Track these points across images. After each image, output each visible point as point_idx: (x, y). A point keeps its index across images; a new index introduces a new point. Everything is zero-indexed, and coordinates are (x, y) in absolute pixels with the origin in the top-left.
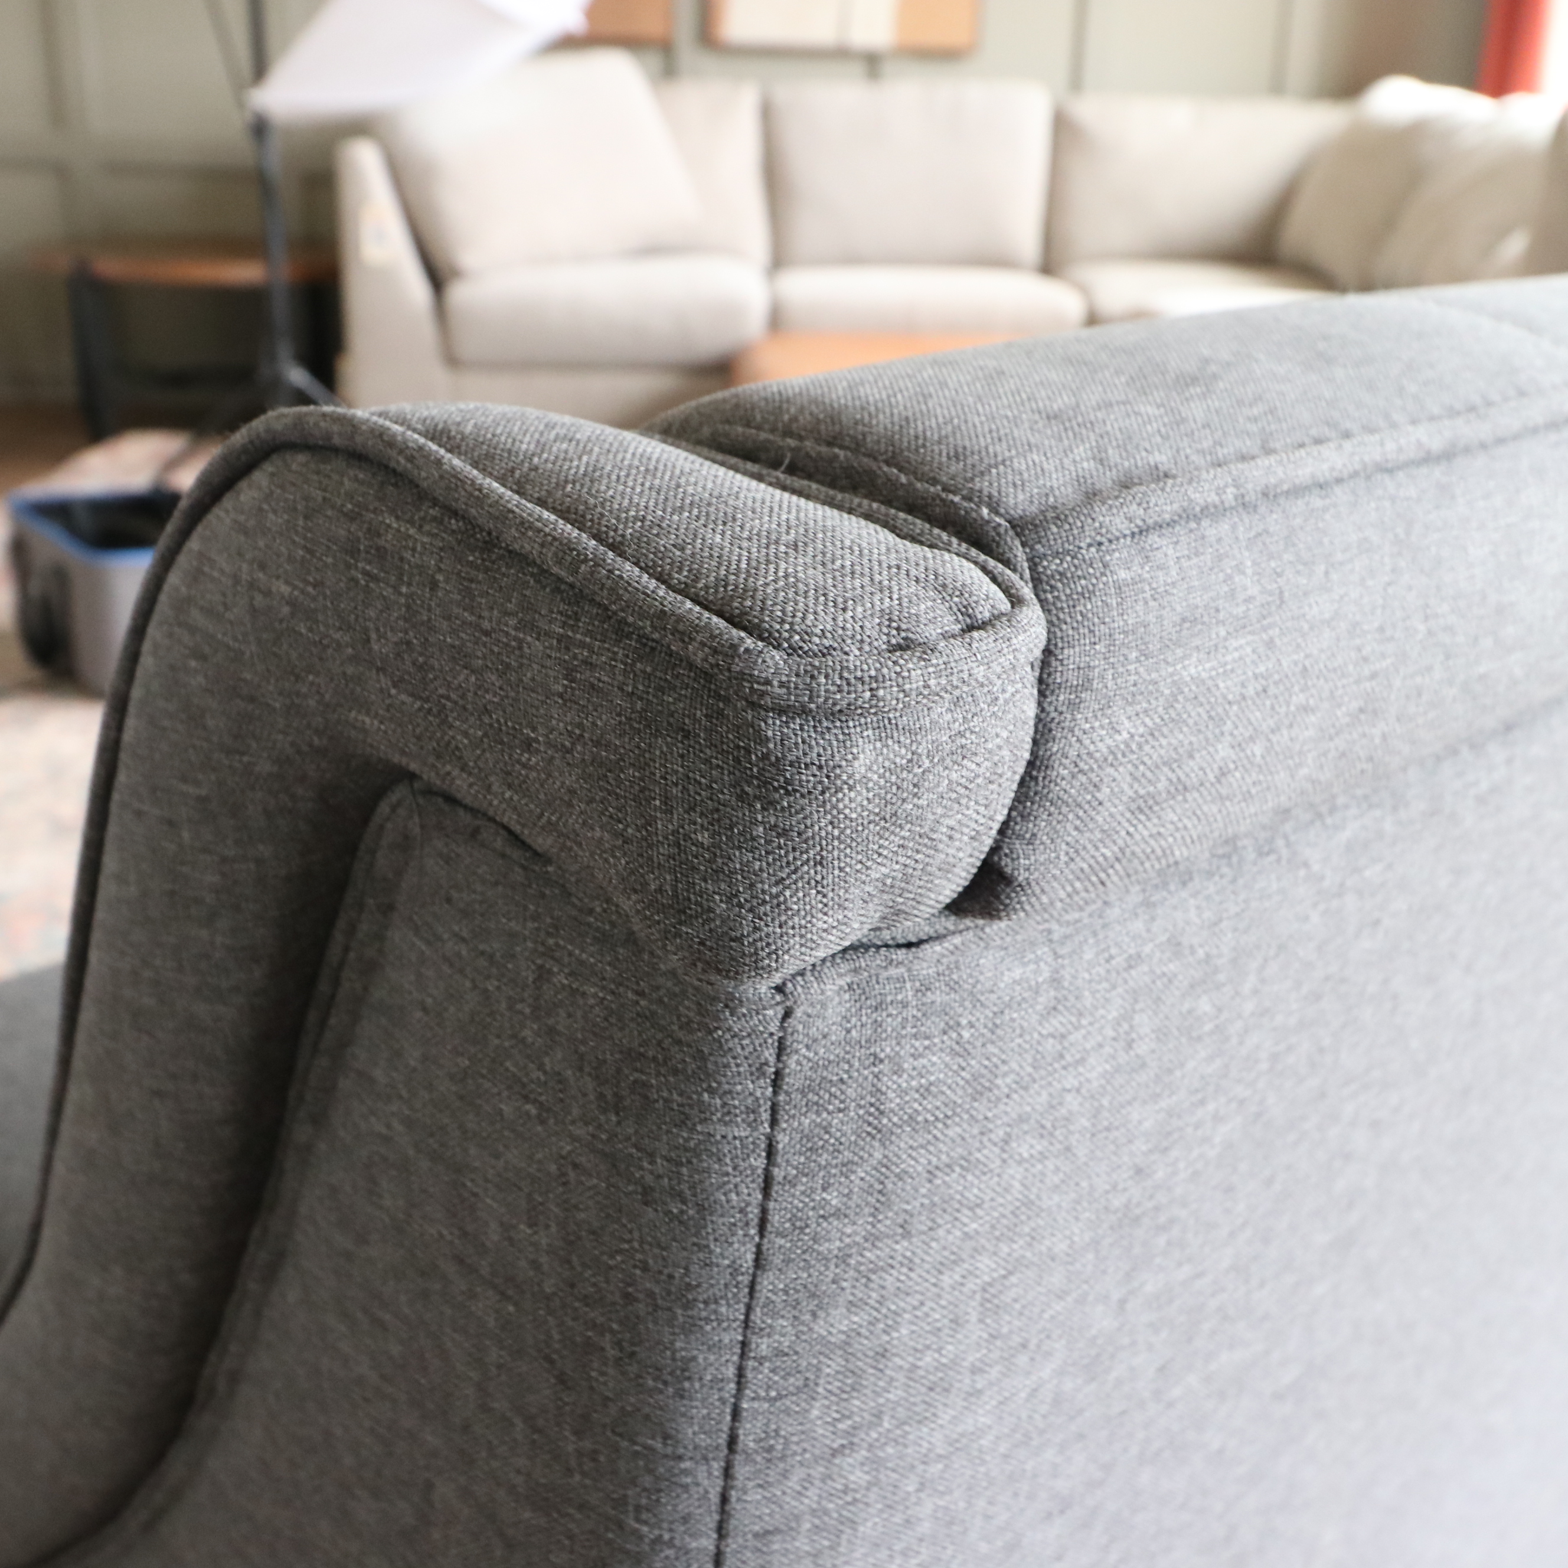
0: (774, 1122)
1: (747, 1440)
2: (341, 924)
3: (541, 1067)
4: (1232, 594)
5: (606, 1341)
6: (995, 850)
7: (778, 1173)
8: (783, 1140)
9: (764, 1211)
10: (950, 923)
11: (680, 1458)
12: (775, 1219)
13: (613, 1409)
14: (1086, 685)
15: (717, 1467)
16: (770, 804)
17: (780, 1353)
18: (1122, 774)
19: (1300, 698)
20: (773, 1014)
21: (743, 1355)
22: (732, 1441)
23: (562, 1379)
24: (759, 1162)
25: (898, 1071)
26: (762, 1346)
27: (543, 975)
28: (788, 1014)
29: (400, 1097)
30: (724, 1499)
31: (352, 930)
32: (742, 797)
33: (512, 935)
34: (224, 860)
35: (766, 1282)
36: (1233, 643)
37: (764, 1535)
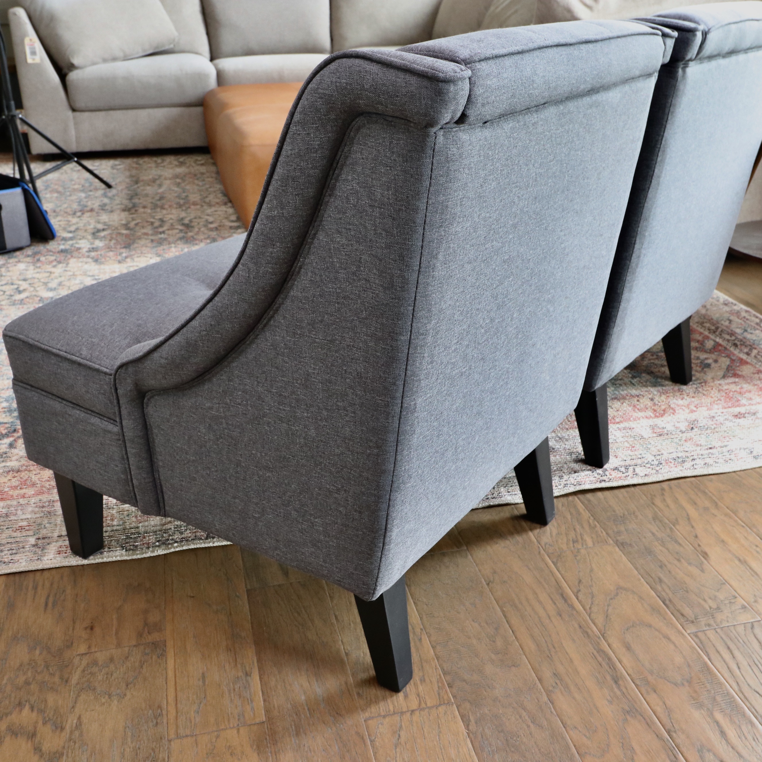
0: (433, 158)
1: (427, 222)
2: (341, 150)
3: (391, 160)
4: (493, 72)
5: (403, 208)
6: (464, 110)
7: (434, 168)
8: (434, 161)
9: (431, 175)
10: (456, 125)
11: (416, 226)
12: (433, 176)
13: (404, 220)
14: (475, 83)
15: (422, 227)
16: (440, 96)
17: (433, 203)
18: (480, 98)
19: (503, 91)
20: (434, 138)
21: (427, 204)
22: (425, 221)
23: (394, 219)
24: (430, 166)
25: (450, 150)
26: (430, 202)
27: (391, 143)
28: (436, 138)
29: (356, 179)
30: (423, 234)
31: (343, 150)
32: (436, 95)
33: (384, 138)
34: (321, 138)
35: (432, 189)
36: (494, 79)
37: (430, 242)
